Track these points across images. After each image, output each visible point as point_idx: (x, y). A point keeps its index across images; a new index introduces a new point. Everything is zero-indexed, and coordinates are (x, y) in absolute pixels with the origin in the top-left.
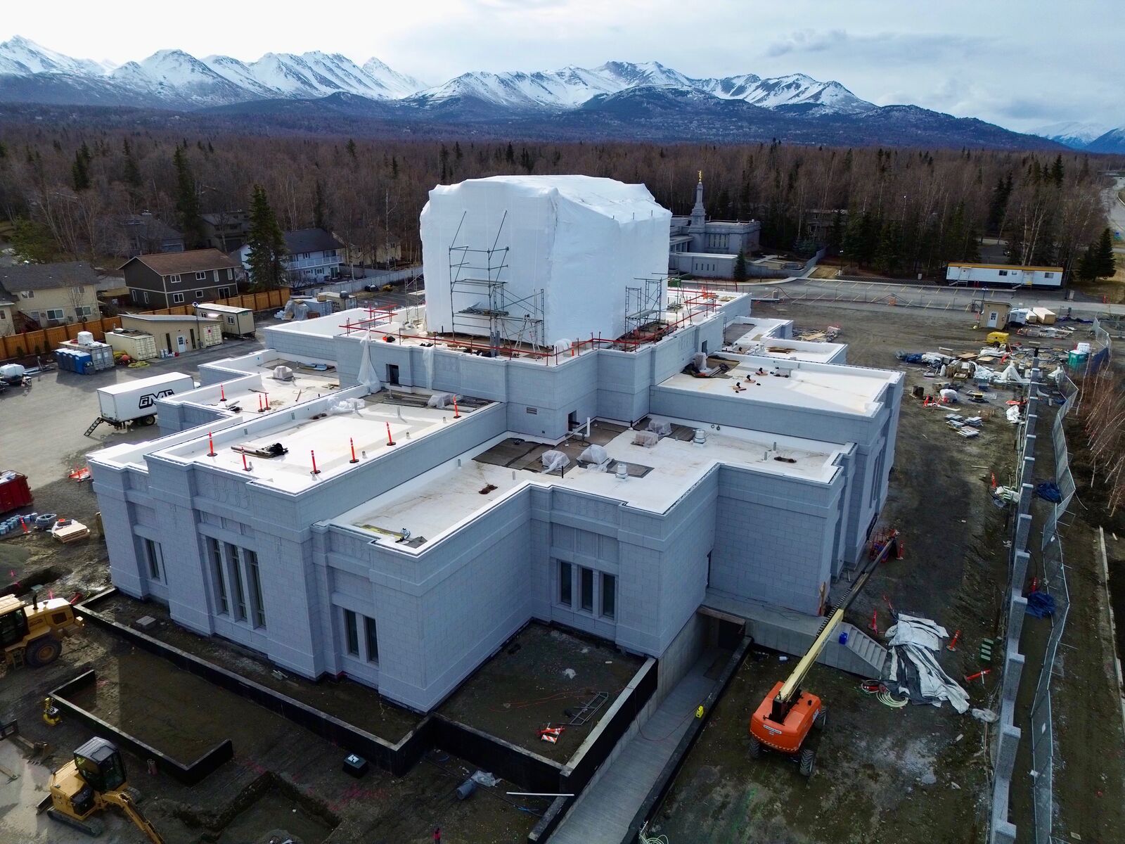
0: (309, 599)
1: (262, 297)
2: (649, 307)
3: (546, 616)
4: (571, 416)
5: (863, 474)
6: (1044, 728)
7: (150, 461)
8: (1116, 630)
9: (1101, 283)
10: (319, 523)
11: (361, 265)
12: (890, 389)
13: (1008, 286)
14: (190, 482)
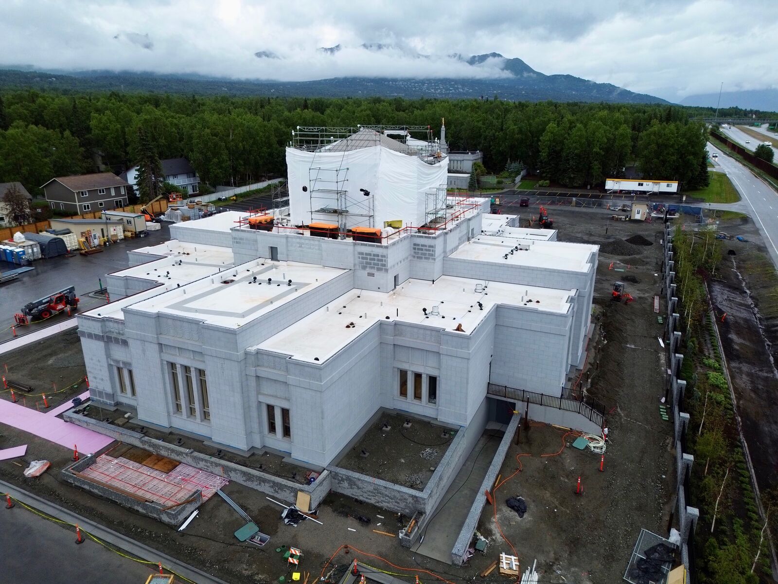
0: (243, 398)
3: (390, 406)
4: (396, 277)
5: (582, 309)
7: (125, 311)
9: (702, 190)
10: (250, 348)
12: (593, 254)
13: (644, 192)
14: (156, 325)
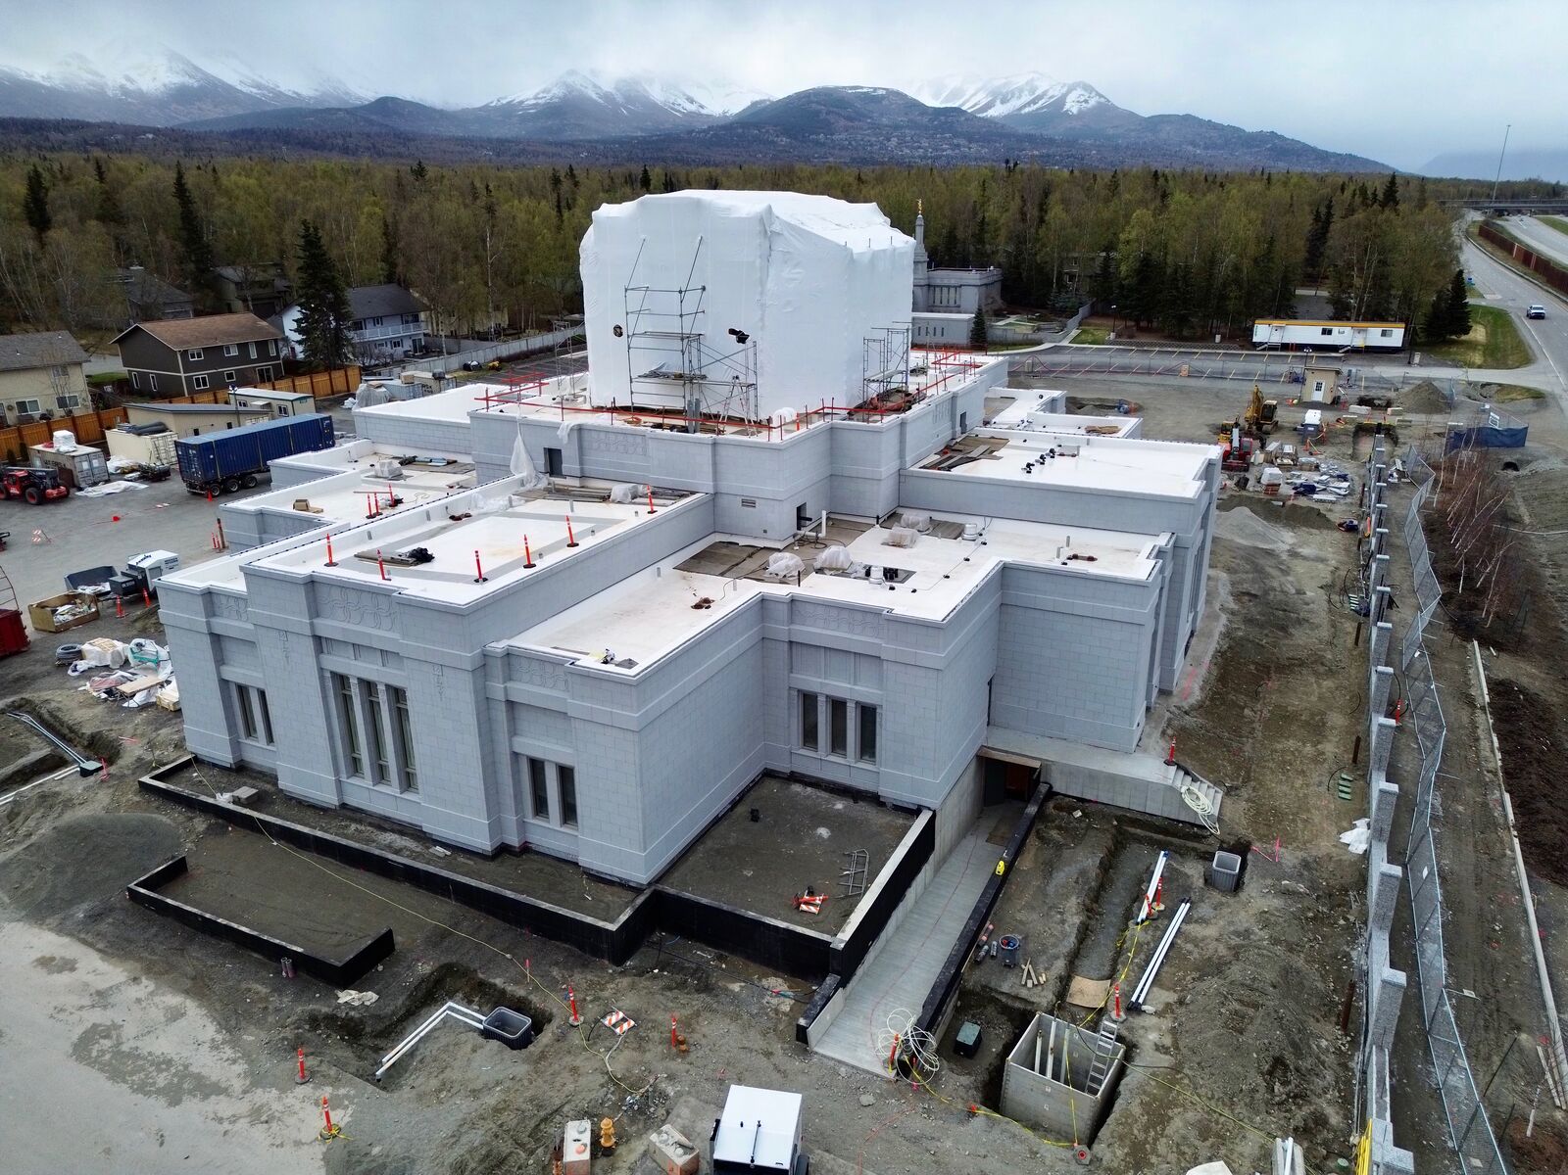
0: (482, 746)
1: (322, 379)
2: (892, 368)
3: (783, 766)
4: (799, 509)
5: (1183, 575)
6: (1425, 872)
7: (250, 574)
8: (1502, 760)
9: (1454, 342)
11: (453, 335)
12: (1210, 464)
13: (1334, 348)
14: (307, 598)
